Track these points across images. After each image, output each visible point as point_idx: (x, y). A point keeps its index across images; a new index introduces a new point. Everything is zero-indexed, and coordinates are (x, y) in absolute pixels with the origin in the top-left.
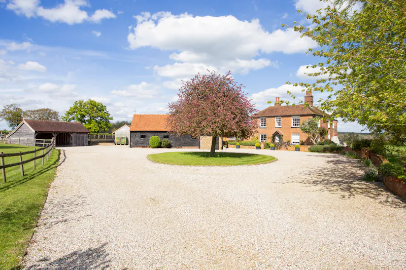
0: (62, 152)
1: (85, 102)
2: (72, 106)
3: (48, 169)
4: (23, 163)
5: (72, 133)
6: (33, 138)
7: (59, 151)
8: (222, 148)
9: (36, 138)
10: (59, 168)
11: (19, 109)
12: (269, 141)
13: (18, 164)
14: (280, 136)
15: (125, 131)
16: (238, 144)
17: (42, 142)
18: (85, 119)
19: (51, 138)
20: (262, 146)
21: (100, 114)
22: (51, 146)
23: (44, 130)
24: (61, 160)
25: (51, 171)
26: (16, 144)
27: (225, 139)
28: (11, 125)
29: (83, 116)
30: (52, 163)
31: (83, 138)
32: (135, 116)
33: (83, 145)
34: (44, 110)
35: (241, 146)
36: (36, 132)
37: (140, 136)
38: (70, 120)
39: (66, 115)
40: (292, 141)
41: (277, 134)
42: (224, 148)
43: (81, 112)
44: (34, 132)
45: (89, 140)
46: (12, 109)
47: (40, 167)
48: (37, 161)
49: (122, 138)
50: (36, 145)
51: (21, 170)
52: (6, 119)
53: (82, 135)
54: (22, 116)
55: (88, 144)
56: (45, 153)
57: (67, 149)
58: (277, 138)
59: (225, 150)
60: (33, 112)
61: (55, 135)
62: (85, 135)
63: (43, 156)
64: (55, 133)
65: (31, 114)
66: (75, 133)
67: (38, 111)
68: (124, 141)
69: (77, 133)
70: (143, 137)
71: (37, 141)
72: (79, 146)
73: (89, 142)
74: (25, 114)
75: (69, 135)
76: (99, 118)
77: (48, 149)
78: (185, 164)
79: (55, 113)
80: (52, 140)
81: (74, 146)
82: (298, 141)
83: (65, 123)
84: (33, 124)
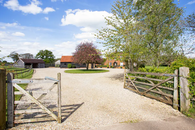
0: (35, 70)
1: (44, 50)
2: (39, 52)
3: (30, 75)
4: (22, 73)
6: (24, 65)
7: (34, 70)
8: (95, 68)
9: (25, 65)
10: (33, 75)
11: (17, 54)
12: (113, 65)
13: (21, 73)
14: (117, 63)
15: (58, 62)
16: (101, 66)
17: (27, 67)
18: (44, 57)
19: (30, 65)
20: (110, 67)
21: (50, 55)
22: (31, 68)
23: (28, 62)
24: (34, 73)
25: (31, 76)
26: (18, 68)
27: (96, 65)
28: (14, 60)
29: (43, 56)
30: (31, 73)
31: (43, 65)
32: (62, 56)
33: (43, 68)
34: (27, 54)
35: (102, 67)
36: (25, 63)
37: (64, 64)
38: (38, 58)
39: (36, 56)
40: (121, 65)
41: (115, 62)
42: (96, 68)
43: (42, 55)
44: (24, 63)
46: (14, 54)
47: (27, 74)
48: (26, 72)
49: (58, 65)
50: (25, 68)
51: (21, 75)
52: (12, 58)
54: (18, 56)
56: (29, 70)
57: (37, 69)
58: (115, 64)
59: (96, 69)
60: (23, 55)
61: (32, 64)
63: (28, 71)
64: (32, 63)
65: (22, 55)
66: (40, 63)
67: (24, 54)
68: (59, 66)
70: (65, 64)
71: (25, 66)
72: (41, 68)
73: (45, 66)
74: (19, 56)
75: (37, 64)
76: (50, 57)
77: (29, 69)
78: (75, 73)
79: (32, 55)
80: (31, 66)
81: (39, 68)
82: (123, 65)
83: (36, 60)
84: (23, 60)
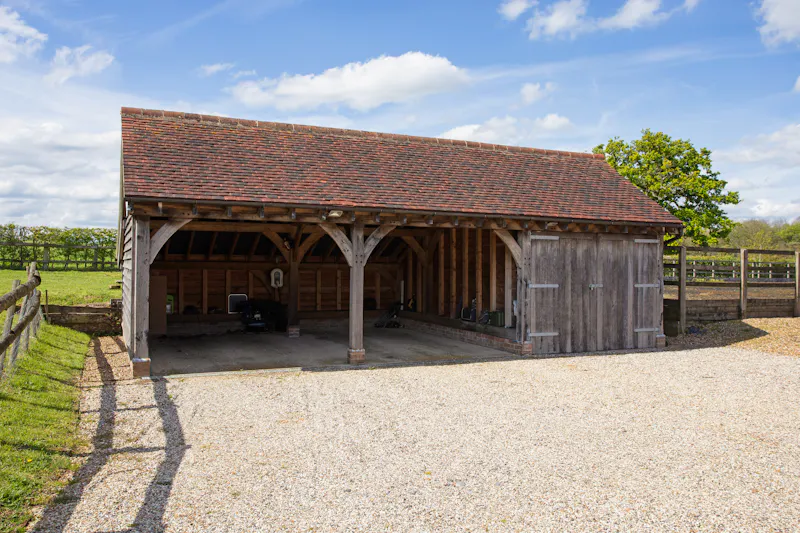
5: (522, 226)
21: (688, 182)
31: (617, 273)
33: (619, 345)
45: (671, 294)
53: (606, 249)
55: (658, 331)
62: (638, 250)
66: (540, 224)
69: (568, 228)
72: (582, 348)
73: (671, 310)
